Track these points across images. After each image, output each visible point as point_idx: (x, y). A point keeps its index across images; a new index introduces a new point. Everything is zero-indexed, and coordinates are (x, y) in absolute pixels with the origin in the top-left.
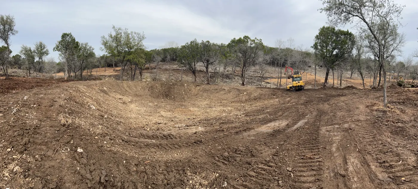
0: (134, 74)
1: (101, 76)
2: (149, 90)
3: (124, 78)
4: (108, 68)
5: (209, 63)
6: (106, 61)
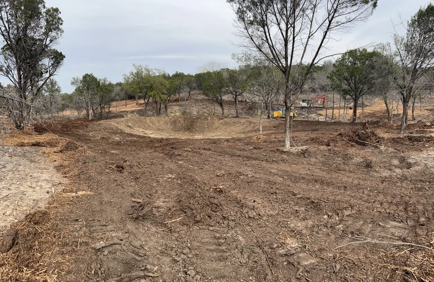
0: (160, 108)
1: (122, 112)
2: (171, 125)
3: (150, 113)
4: (129, 101)
5: (238, 94)
6: (126, 93)
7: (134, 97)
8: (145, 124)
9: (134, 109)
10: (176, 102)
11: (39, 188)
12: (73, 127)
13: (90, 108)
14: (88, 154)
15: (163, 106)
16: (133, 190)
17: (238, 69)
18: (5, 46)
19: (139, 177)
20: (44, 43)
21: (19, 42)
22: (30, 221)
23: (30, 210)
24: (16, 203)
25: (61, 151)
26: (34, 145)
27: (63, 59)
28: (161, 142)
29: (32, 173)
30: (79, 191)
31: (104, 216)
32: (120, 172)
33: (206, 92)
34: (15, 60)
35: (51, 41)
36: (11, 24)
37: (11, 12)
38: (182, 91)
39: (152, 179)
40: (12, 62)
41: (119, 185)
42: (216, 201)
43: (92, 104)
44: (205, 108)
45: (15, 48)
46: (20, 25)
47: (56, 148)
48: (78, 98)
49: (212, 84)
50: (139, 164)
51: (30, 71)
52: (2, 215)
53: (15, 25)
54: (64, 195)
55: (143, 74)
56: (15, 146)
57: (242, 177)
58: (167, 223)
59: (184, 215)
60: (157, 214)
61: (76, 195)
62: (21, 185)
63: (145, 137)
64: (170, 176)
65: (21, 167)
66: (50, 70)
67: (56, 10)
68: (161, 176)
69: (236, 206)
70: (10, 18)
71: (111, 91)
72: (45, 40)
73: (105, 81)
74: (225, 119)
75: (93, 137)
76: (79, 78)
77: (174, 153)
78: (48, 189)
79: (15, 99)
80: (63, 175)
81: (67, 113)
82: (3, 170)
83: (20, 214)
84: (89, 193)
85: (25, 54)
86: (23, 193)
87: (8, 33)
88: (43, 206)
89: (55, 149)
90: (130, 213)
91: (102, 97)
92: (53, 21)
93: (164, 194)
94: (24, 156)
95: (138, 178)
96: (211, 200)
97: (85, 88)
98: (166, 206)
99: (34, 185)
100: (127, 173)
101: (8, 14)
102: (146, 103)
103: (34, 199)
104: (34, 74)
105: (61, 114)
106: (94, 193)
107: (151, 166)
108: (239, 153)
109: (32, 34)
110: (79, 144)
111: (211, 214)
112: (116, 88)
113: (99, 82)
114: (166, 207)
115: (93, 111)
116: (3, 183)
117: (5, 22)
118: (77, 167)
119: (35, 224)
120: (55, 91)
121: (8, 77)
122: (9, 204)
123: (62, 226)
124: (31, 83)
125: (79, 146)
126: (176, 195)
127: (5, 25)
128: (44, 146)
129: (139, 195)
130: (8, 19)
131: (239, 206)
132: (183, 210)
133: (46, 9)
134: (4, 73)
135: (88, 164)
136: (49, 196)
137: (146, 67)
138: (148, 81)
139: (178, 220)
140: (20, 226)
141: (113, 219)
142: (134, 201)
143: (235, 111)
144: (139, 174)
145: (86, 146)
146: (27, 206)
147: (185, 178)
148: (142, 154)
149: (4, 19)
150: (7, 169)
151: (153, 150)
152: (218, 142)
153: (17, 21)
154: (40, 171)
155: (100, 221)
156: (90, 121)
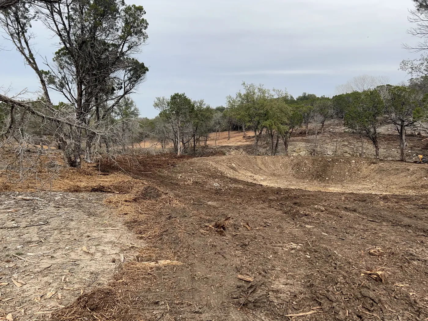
0: (277, 144)
1: (222, 147)
2: (292, 169)
3: (262, 150)
4: (234, 132)
5: (406, 123)
6: (230, 122)
7: (241, 128)
8: (255, 166)
9: (239, 144)
10: (301, 136)
11: (99, 254)
12: (154, 164)
13: (179, 140)
14: (174, 205)
15: (281, 141)
16: (239, 263)
17: (407, 84)
18: (62, 49)
19: (247, 243)
20: (120, 50)
21: (84, 46)
22: (85, 307)
23: (85, 288)
24: (63, 279)
25: (135, 200)
26: (94, 190)
27: (145, 73)
28: (278, 193)
29: (90, 232)
30: (160, 260)
31: (197, 299)
32: (221, 235)
33: (351, 122)
34: (74, 69)
35: (130, 48)
36: (73, 21)
37: (74, 6)
38: (311, 121)
39: (266, 248)
40: (70, 72)
41: (219, 253)
42: (371, 294)
43: (183, 134)
44: (346, 146)
45: (77, 54)
46: (86, 24)
47: (128, 195)
48: (163, 125)
49: (360, 110)
50: (247, 224)
51: (96, 86)
52: (39, 299)
53: (78, 23)
54: (138, 266)
55: (256, 96)
56: (66, 191)
57: (415, 263)
58: (291, 317)
59: (318, 307)
60: (276, 301)
61: (157, 265)
62: (72, 250)
63: (255, 184)
64: (294, 245)
65: (73, 223)
66: (126, 85)
67: (140, 9)
68: (279, 244)
69: (406, 310)
70: (72, 13)
71: (210, 118)
72: (121, 47)
73: (201, 104)
74: (381, 164)
75: (181, 181)
76: (165, 98)
77: (298, 211)
78: (114, 256)
79: (75, 125)
80: (136, 235)
81: (146, 145)
82: (45, 227)
83: (69, 296)
84: (175, 262)
85: (90, 63)
86: (75, 263)
87: (68, 33)
88: (105, 281)
89: (127, 197)
90: (235, 296)
91: (196, 126)
92: (134, 22)
93: (286, 272)
94: (79, 206)
95: (246, 245)
96: (364, 291)
97: (174, 112)
98: (290, 291)
99: (92, 251)
100: (229, 236)
101: (70, 8)
102: (258, 136)
103: (91, 271)
104: (102, 90)
105: (137, 146)
106: (182, 264)
107: (265, 228)
108: (407, 221)
109: (103, 37)
110: (162, 190)
111: (363, 312)
112: (216, 114)
113: (193, 106)
114: (288, 293)
115: (184, 144)
116: (43, 248)
117: (64, 18)
118: (158, 223)
119: (92, 310)
120: (130, 114)
121: (62, 92)
122: (51, 281)
123: (135, 312)
124: (96, 102)
125: (163, 192)
126: (303, 276)
127: (63, 22)
128: (109, 192)
129: (248, 270)
130: (68, 14)
131: (413, 310)
132: (316, 300)
133: (124, 7)
134: (57, 87)
135: (174, 219)
136: (115, 266)
137: (259, 87)
138: (262, 106)
139: (307, 313)
140: (68, 315)
141: (211, 303)
142: (241, 278)
143: (399, 151)
144: (248, 239)
145: (171, 193)
146: (80, 282)
147: (316, 252)
148: (250, 210)
149: (63, 14)
150: (50, 226)
151: (266, 205)
152: (368, 200)
153: (82, 19)
154: (103, 229)
155: (190, 305)
156: (179, 157)
